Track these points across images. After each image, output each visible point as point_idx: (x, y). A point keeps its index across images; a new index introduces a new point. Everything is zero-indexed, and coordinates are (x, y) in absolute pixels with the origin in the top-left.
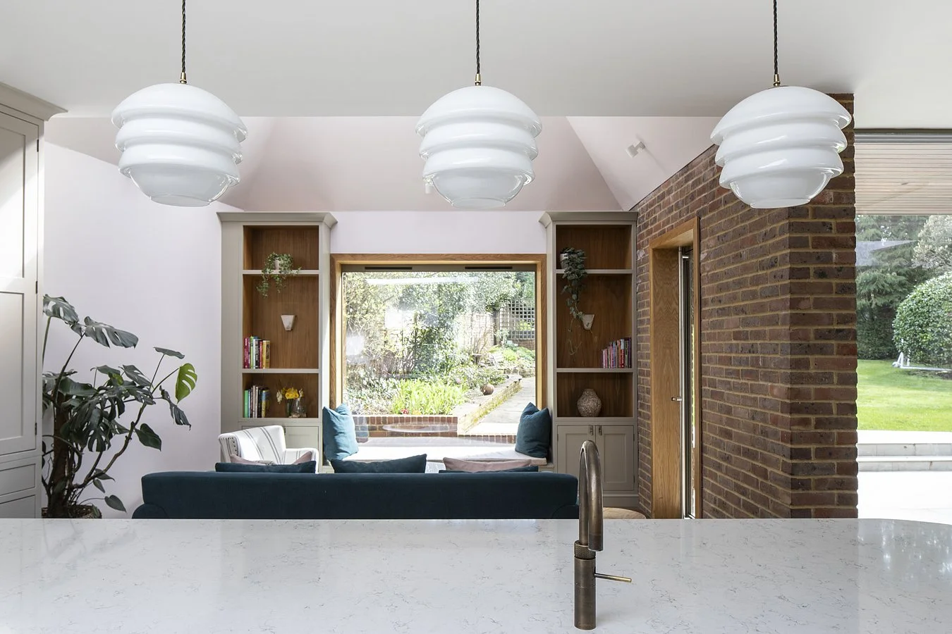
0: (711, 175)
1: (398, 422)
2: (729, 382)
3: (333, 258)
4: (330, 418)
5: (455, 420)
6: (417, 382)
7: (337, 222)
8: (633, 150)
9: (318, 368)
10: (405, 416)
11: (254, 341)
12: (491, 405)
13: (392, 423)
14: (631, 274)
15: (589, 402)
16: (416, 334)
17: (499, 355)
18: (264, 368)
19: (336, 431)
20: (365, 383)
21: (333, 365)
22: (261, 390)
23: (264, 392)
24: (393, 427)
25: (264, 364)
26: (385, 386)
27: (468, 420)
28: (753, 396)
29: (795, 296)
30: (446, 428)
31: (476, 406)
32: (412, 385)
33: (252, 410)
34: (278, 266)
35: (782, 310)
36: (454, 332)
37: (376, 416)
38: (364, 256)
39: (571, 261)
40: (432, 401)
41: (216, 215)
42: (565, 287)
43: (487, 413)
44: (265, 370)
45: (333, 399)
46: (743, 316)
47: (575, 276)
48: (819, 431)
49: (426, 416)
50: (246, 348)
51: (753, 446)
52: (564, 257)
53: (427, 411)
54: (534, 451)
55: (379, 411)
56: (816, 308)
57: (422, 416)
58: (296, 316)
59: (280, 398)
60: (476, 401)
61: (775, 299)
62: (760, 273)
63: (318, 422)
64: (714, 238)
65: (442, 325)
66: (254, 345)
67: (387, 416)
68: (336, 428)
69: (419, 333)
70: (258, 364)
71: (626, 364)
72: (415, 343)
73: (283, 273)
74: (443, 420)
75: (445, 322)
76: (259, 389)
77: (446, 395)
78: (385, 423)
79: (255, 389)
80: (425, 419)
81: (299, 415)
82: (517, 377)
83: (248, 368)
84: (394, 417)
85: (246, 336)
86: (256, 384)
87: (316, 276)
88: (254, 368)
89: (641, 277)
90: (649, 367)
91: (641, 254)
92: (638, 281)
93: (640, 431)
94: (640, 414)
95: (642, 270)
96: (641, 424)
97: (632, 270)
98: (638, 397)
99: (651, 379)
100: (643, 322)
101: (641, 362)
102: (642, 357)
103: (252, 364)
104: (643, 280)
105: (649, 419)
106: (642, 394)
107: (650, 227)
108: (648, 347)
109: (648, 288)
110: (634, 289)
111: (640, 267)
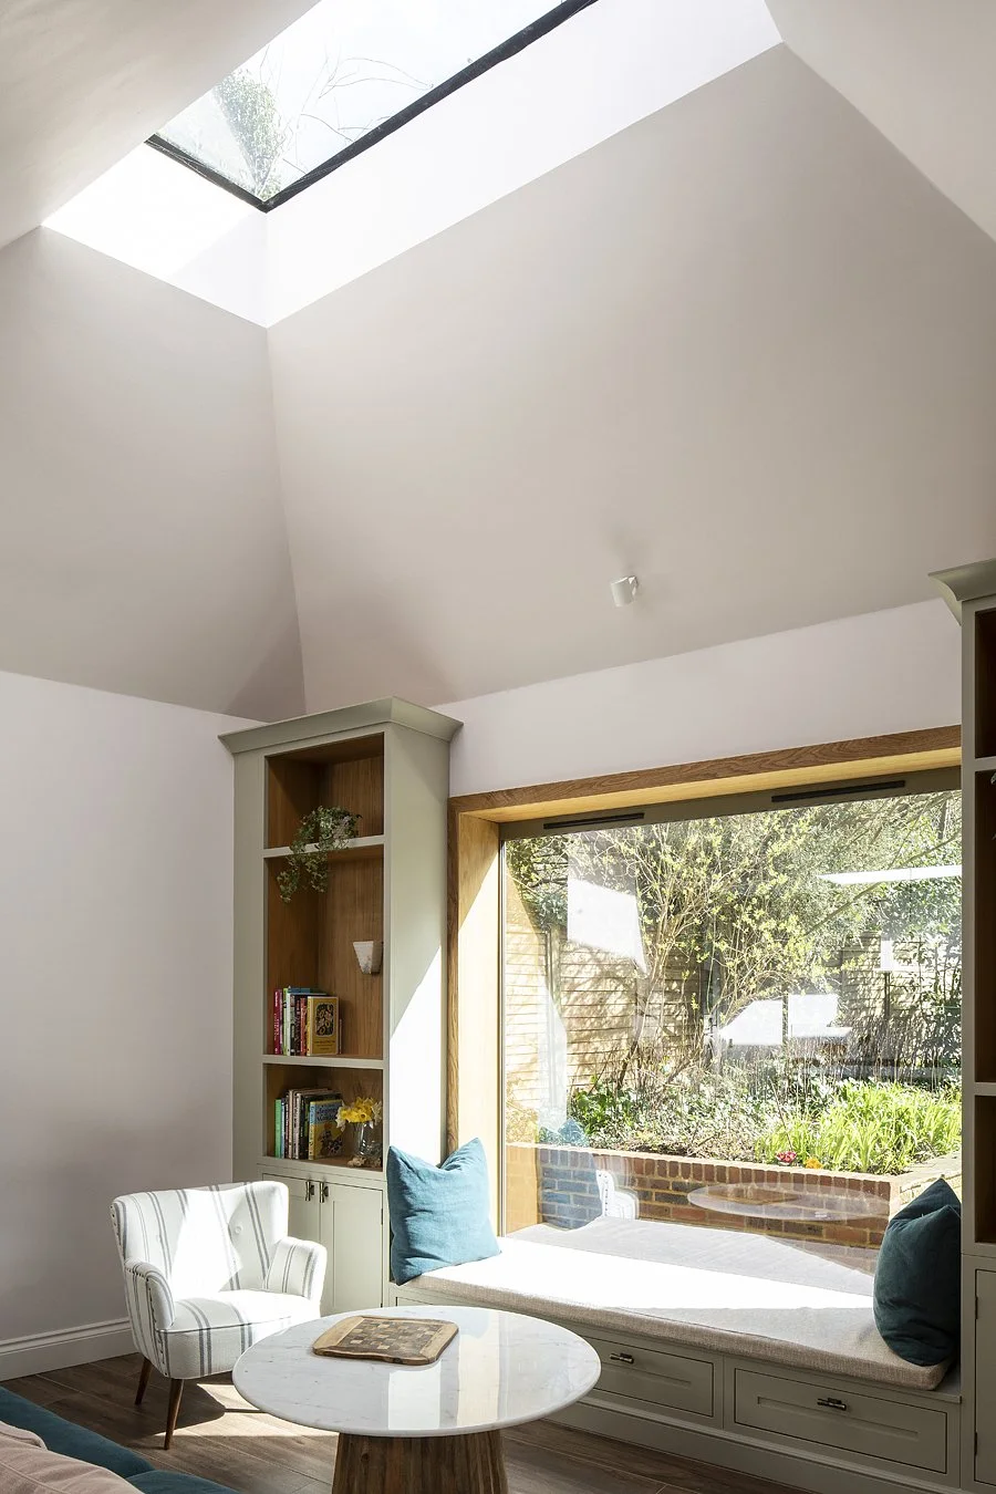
3: (452, 808)
7: (461, 725)
9: (381, 1058)
11: (289, 997)
18: (308, 1054)
22: (306, 1101)
23: (312, 1104)
33: (288, 1141)
41: (218, 741)
53: (837, 1161)
59: (341, 1119)
66: (288, 1005)
76: (301, 1098)
79: (295, 1098)
83: (279, 1053)
84: (743, 1169)
85: (273, 986)
86: (297, 1087)
87: (381, 847)
88: (289, 1054)
103: (285, 1045)
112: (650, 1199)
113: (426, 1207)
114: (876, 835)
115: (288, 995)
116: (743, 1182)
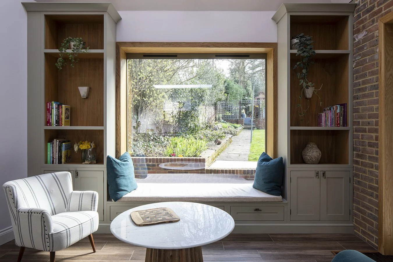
1: (169, 162)
3: (118, 45)
5: (204, 161)
6: (181, 138)
7: (121, 18)
9: (103, 126)
10: (173, 158)
11: (54, 105)
12: (220, 150)
13: (165, 162)
14: (348, 54)
15: (314, 152)
16: (180, 114)
17: (220, 125)
18: (63, 126)
19: (117, 175)
20: (152, 138)
21: (118, 125)
22: (61, 143)
23: (63, 144)
24: (166, 165)
25: (63, 123)
26: (163, 139)
27: (210, 159)
31: (213, 151)
32: (178, 140)
33: (53, 158)
34: (72, 47)
36: (199, 113)
37: (155, 158)
38: (141, 44)
39: (301, 43)
40: (189, 148)
42: (298, 63)
43: (219, 155)
44: (64, 127)
45: (118, 149)
49: (186, 158)
50: (48, 111)
52: (296, 41)
53: (187, 155)
54: (271, 191)
55: (158, 155)
57: (184, 158)
58: (90, 88)
59: (76, 149)
60: (213, 148)
63: (103, 167)
65: (193, 109)
66: (55, 108)
67: (162, 158)
69: (181, 114)
70: (58, 122)
71: (341, 124)
72: (179, 118)
73: (75, 52)
74: (196, 160)
75: (194, 108)
76: (59, 142)
77: (197, 145)
78: (161, 162)
79: (56, 142)
80: (185, 160)
81: (90, 162)
82: (230, 136)
83: (50, 125)
84: (167, 159)
85: (48, 101)
86: (57, 138)
87: (102, 54)
88: (55, 126)
89: (360, 55)
90: (376, 126)
91: (361, 36)
92: (355, 58)
93: (357, 176)
94: (357, 162)
95: (362, 48)
96: (357, 170)
97: (349, 50)
98: (354, 149)
99: (379, 134)
100: (364, 89)
101: (359, 122)
102: (361, 117)
103: (53, 122)
104: (364, 55)
105: (372, 167)
106: (361, 147)
107: (376, 9)
108: (372, 109)
109: (374, 60)
110: (351, 65)
111: (359, 47)
112: (150, 170)
113: (122, 175)
114: (174, 75)
115: (54, 104)
116: (167, 162)
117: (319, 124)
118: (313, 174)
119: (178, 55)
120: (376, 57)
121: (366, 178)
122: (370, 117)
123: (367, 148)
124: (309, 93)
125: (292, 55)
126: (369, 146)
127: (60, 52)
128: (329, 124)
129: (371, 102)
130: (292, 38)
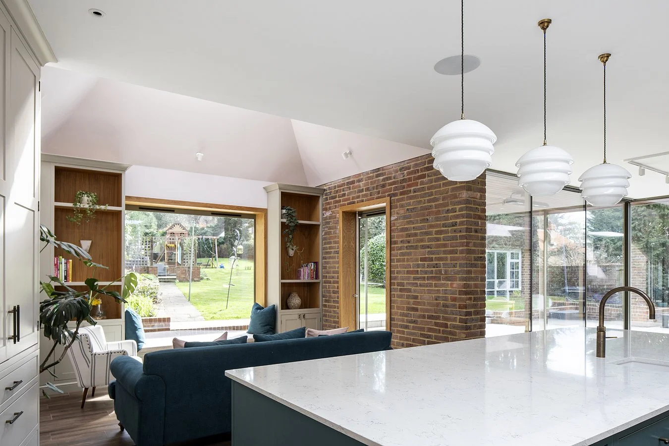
0: (402, 176)
2: (416, 283)
4: (132, 318)
5: (168, 320)
8: (346, 155)
9: (121, 281)
11: (63, 260)
14: (319, 225)
15: (296, 300)
18: (70, 281)
19: (136, 328)
28: (436, 289)
29: (468, 241)
30: (162, 326)
34: (86, 202)
35: (460, 247)
39: (289, 215)
42: (287, 230)
46: (429, 250)
47: (292, 224)
48: (475, 303)
50: (57, 266)
51: (436, 313)
52: (284, 211)
54: (267, 332)
56: (474, 247)
58: (93, 242)
61: (455, 241)
62: (442, 229)
63: (122, 321)
64: (404, 209)
66: (63, 263)
68: (136, 325)
70: (66, 278)
71: (314, 277)
73: (92, 207)
74: (160, 320)
81: (102, 318)
87: (120, 211)
88: (63, 281)
89: (327, 227)
90: (337, 279)
91: (328, 214)
92: (324, 228)
93: (325, 316)
94: (325, 306)
95: (329, 223)
96: (326, 311)
97: (320, 222)
98: (323, 296)
99: (339, 285)
100: (330, 253)
101: (327, 276)
102: (328, 273)
103: (61, 278)
104: (330, 228)
105: (335, 308)
106: (328, 294)
107: (337, 199)
108: (335, 267)
109: (336, 234)
110: (321, 233)
111: (327, 221)
117: (298, 278)
118: (297, 316)
119: (175, 211)
120: (338, 232)
121: (331, 317)
122: (334, 273)
123: (332, 294)
124: (291, 253)
125: (283, 224)
126: (333, 293)
127: (74, 206)
128: (307, 278)
129: (334, 263)
130: (282, 208)
